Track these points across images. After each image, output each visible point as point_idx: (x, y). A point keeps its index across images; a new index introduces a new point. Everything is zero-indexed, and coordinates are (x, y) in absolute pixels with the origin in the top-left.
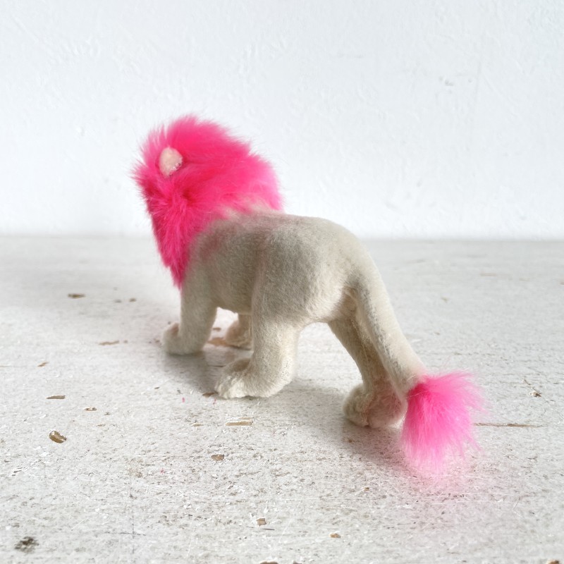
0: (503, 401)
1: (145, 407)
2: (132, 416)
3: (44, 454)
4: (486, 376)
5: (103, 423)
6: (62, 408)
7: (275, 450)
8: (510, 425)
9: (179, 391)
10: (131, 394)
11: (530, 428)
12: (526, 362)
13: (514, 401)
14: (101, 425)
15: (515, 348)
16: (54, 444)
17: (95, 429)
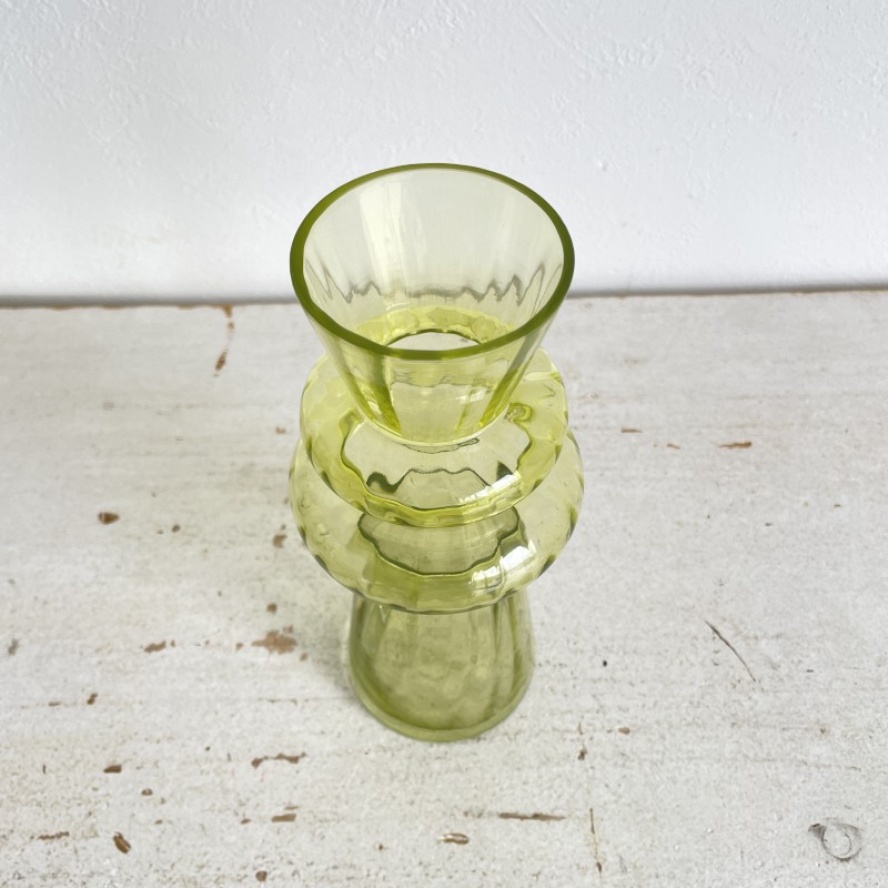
0: (543, 769)
1: (196, 789)
2: (185, 807)
3: (114, 872)
4: (544, 715)
5: (160, 818)
6: (120, 790)
7: (312, 864)
8: (536, 816)
9: (229, 755)
10: (184, 763)
11: (551, 822)
12: (594, 681)
13: (555, 770)
14: (159, 822)
15: (595, 648)
16: (121, 854)
17: (153, 828)
